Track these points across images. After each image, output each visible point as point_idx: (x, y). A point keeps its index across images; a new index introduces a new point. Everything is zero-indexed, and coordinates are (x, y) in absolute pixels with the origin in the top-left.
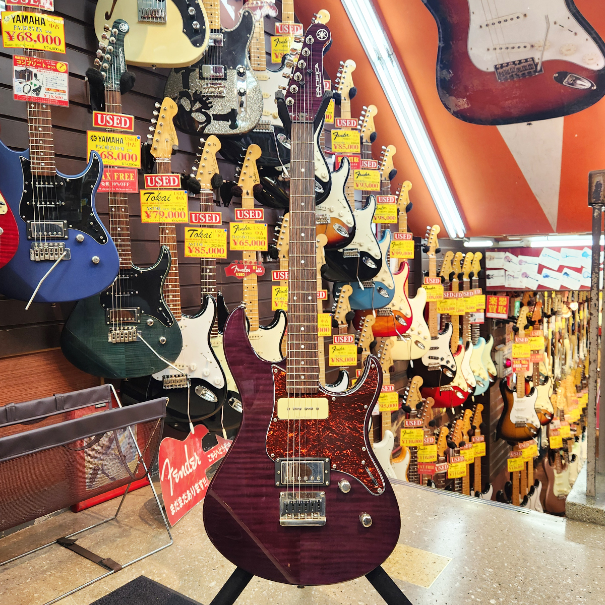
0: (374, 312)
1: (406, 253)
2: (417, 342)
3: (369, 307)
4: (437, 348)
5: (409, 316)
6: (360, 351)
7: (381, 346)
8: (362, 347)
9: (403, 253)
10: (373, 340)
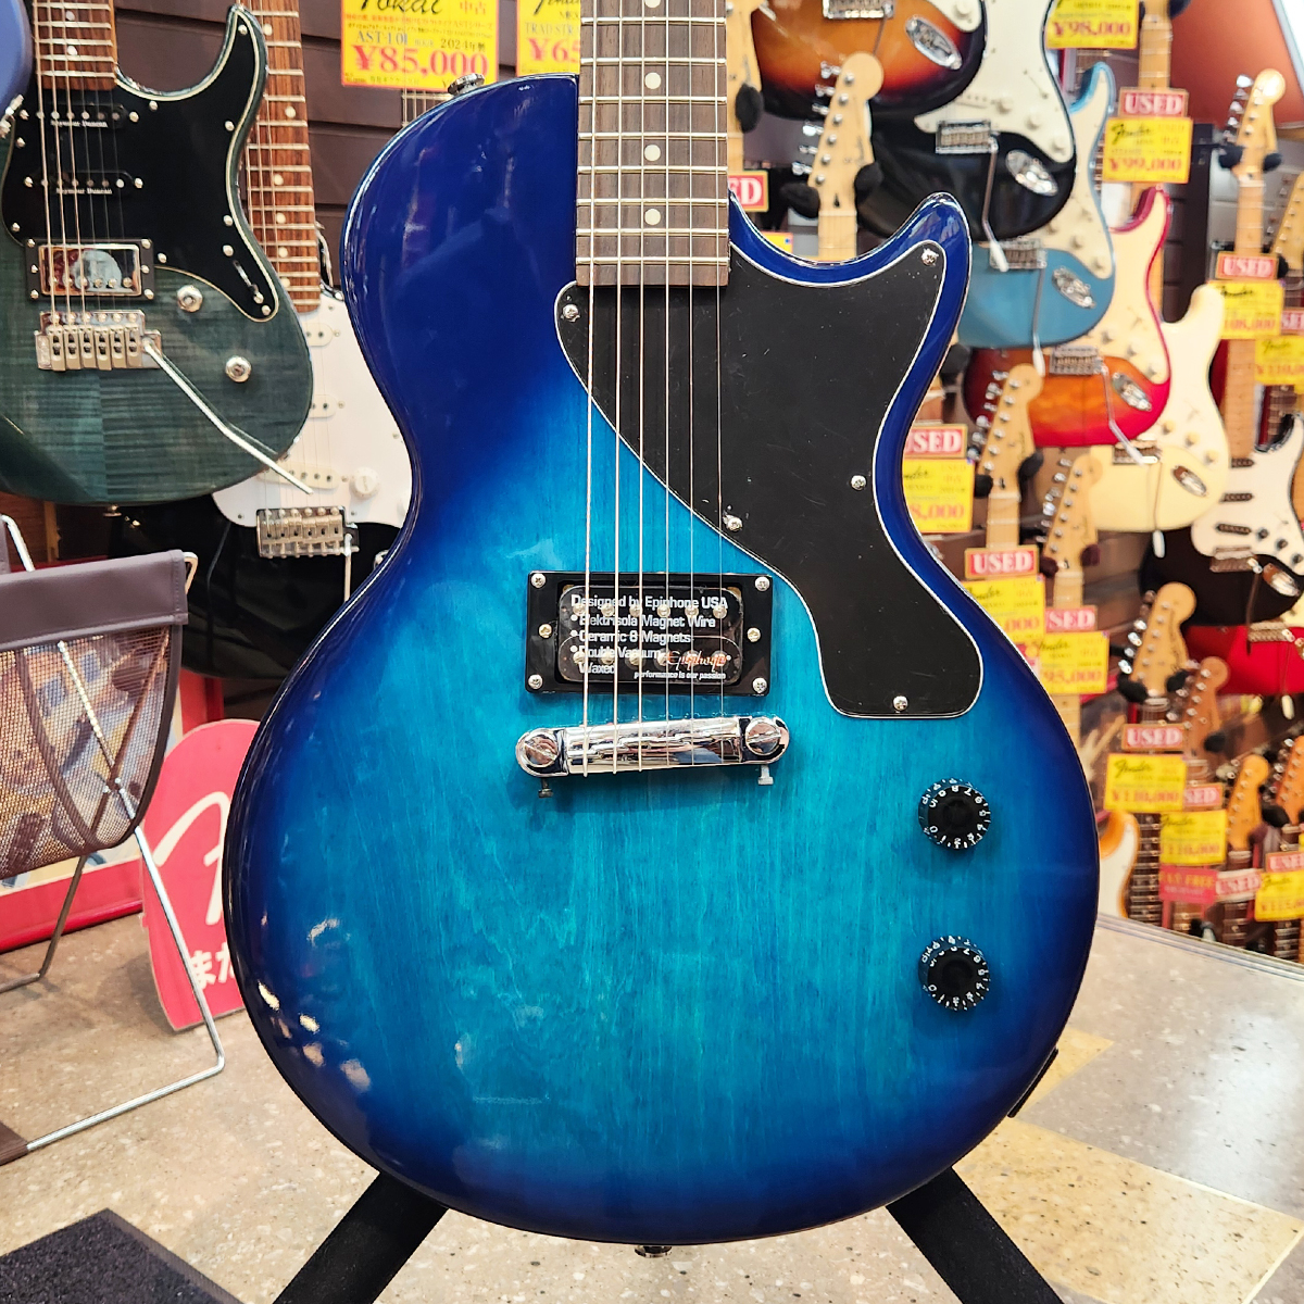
0: (1038, 355)
1: (1162, 164)
2: (1179, 473)
3: (1022, 340)
4: (1245, 497)
5: (1159, 379)
6: (983, 487)
7: (1059, 477)
8: (992, 475)
9: (1148, 163)
10: (1030, 449)
